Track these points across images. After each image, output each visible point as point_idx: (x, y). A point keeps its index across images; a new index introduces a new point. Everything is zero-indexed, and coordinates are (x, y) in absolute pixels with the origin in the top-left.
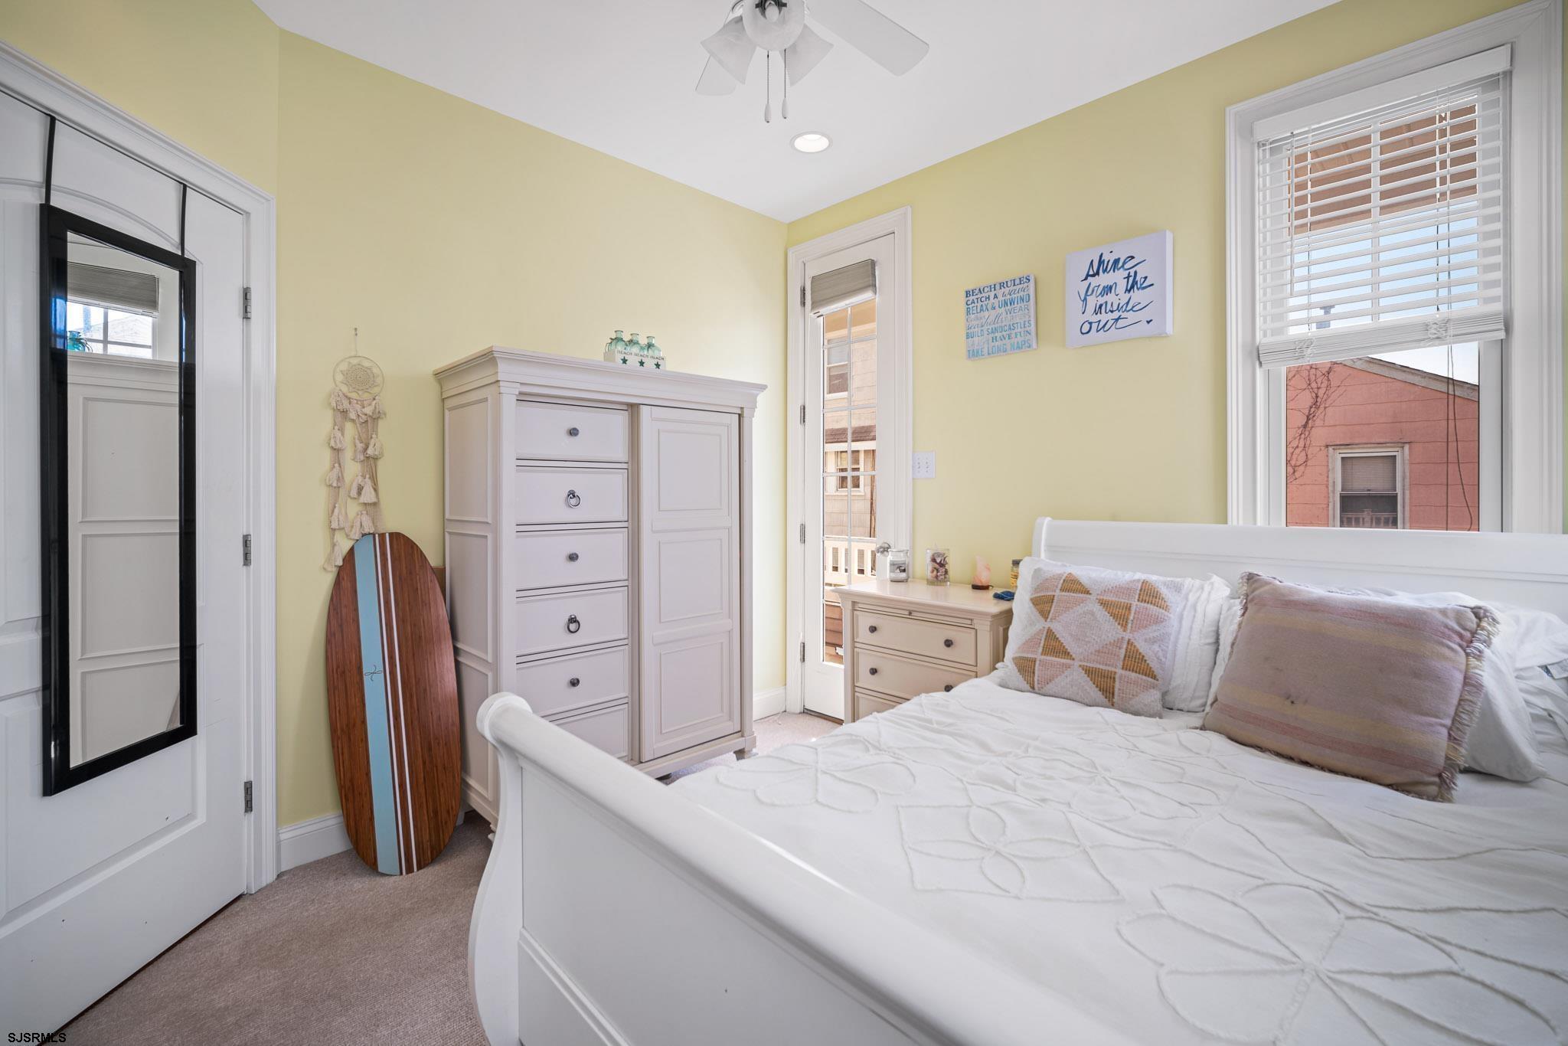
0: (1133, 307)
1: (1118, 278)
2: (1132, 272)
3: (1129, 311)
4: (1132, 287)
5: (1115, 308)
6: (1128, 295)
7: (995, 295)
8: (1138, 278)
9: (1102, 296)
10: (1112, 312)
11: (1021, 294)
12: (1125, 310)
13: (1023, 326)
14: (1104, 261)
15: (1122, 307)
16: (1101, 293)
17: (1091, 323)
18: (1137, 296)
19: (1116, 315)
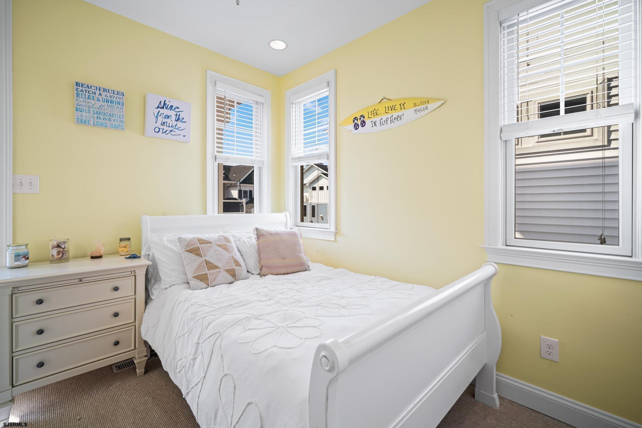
0: (178, 128)
1: (172, 113)
2: (178, 113)
3: (176, 129)
4: (178, 120)
5: (170, 126)
6: (176, 123)
7: (100, 93)
8: (180, 117)
9: (165, 119)
10: (169, 127)
11: (119, 100)
12: (175, 128)
13: (119, 117)
14: (166, 104)
15: (173, 126)
16: (164, 117)
17: (159, 129)
18: (179, 124)
19: (171, 129)
